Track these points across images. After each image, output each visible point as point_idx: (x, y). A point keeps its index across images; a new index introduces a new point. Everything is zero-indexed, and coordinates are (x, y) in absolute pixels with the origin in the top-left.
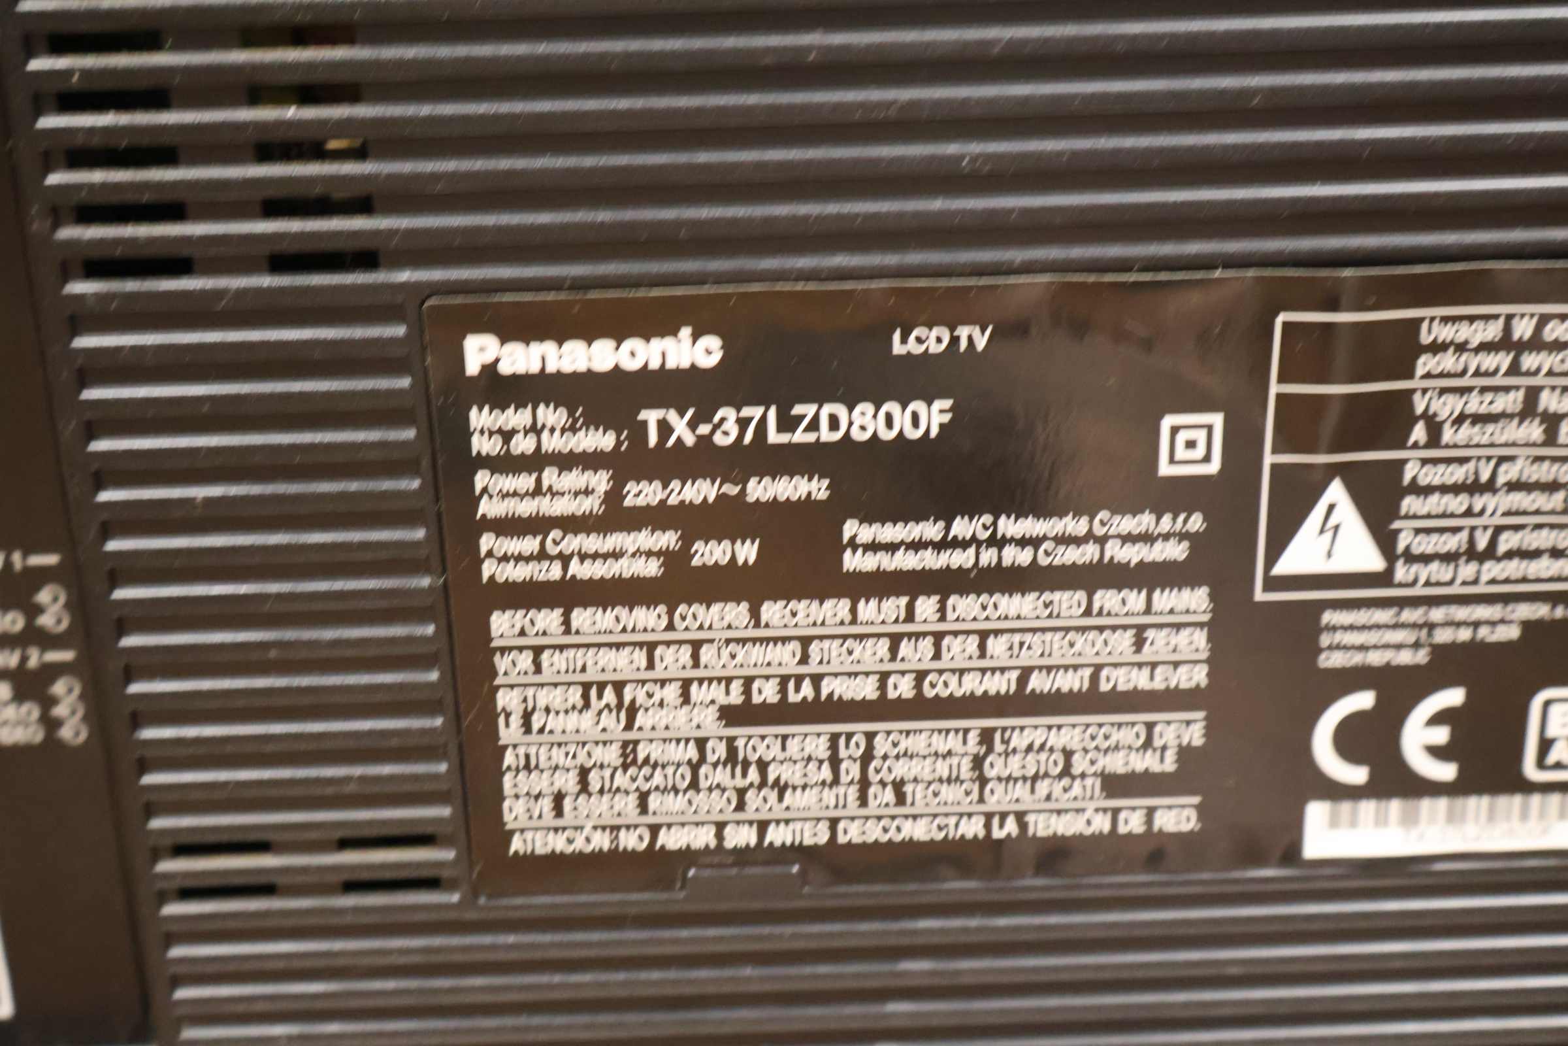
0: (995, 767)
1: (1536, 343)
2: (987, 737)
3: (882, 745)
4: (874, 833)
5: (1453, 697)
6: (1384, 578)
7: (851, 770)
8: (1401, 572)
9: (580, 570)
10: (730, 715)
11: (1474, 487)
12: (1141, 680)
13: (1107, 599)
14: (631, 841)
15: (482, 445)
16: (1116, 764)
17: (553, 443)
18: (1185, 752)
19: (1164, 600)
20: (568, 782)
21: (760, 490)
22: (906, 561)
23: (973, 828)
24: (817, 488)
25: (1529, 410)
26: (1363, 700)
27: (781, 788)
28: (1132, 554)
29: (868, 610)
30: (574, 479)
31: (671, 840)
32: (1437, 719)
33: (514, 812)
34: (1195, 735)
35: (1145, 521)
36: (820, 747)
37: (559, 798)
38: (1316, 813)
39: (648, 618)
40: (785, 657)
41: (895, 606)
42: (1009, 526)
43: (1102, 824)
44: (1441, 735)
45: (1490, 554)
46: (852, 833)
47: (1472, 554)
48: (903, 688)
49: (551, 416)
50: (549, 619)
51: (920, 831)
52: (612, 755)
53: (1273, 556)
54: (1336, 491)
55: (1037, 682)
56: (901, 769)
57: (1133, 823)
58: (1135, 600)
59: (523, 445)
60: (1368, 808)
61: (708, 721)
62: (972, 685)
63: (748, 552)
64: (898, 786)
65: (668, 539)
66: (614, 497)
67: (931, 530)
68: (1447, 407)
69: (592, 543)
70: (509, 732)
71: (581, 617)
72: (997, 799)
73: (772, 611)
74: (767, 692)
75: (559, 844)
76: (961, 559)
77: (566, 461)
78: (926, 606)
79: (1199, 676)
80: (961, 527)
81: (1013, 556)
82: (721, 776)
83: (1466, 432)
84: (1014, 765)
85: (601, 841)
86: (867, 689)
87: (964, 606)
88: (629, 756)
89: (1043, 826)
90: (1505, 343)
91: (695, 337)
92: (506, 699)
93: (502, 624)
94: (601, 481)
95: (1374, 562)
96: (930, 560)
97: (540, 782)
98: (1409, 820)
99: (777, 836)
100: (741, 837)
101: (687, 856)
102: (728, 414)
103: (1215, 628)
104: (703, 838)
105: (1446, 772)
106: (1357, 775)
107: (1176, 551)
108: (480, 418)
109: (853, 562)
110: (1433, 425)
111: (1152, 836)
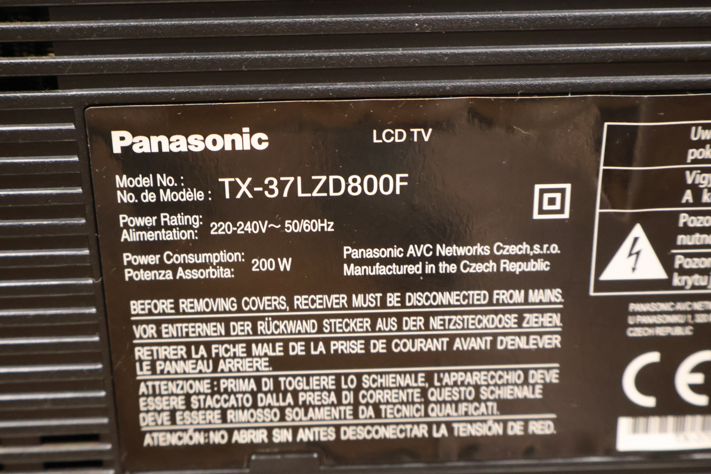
0: (434, 395)
2: (429, 377)
3: (367, 381)
4: (362, 434)
5: (707, 356)
6: (666, 284)
7: (348, 397)
8: (677, 280)
9: (184, 274)
10: (276, 363)
12: (521, 343)
13: (501, 295)
14: (216, 438)
15: (123, 197)
16: (506, 393)
17: (167, 196)
18: (547, 387)
19: (535, 296)
20: (179, 403)
22: (381, 270)
23: (421, 431)
24: (329, 226)
26: (654, 357)
27: (306, 407)
28: (515, 267)
29: (358, 300)
30: (180, 219)
31: (241, 438)
32: (696, 369)
33: (146, 421)
34: (553, 377)
35: (524, 248)
36: (329, 382)
37: (173, 413)
38: (624, 424)
39: (226, 304)
40: (308, 328)
43: (498, 429)
44: (699, 378)
46: (349, 434)
48: (379, 347)
49: (164, 180)
51: (389, 433)
52: (204, 386)
53: (600, 269)
54: (638, 231)
55: (458, 344)
56: (378, 396)
57: (516, 429)
58: (518, 296)
59: (149, 197)
60: (655, 421)
61: (262, 364)
62: (420, 345)
63: (285, 264)
64: (376, 407)
65: (236, 256)
66: (204, 230)
67: (396, 252)
68: (705, 181)
69: (191, 258)
70: (142, 373)
71: (185, 304)
72: (435, 414)
73: (300, 301)
74: (298, 349)
75: (173, 440)
76: (412, 269)
78: (393, 299)
79: (556, 341)
81: (445, 268)
82: (270, 400)
84: (446, 394)
85: (199, 439)
86: (358, 348)
88: (215, 387)
89: (463, 430)
91: (251, 134)
92: (141, 353)
93: (137, 307)
94: (196, 221)
95: (660, 274)
96: (395, 269)
97: (161, 403)
98: (679, 429)
99: (304, 436)
100: (282, 436)
101: (252, 447)
102: (272, 180)
103: (564, 313)
104: (260, 436)
105: (701, 400)
106: (649, 402)
107: (542, 266)
108: (122, 181)
109: (349, 270)
110: (697, 191)
111: (528, 437)
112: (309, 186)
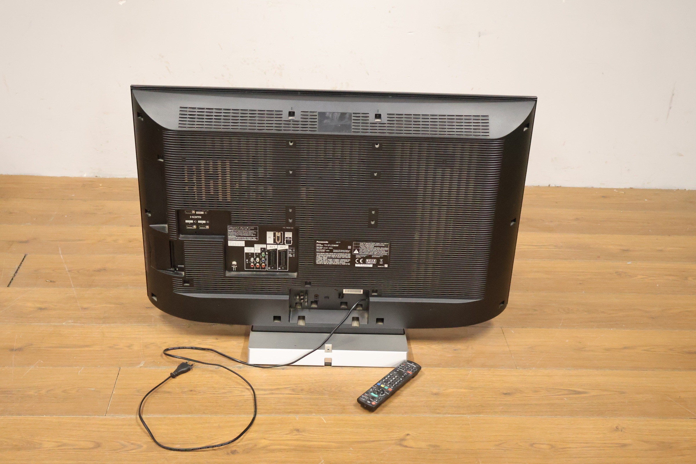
0: (340, 261)
1: (365, 244)
2: (340, 260)
4: (334, 264)
5: (362, 259)
6: (359, 254)
7: (333, 261)
9: (321, 251)
10: (327, 258)
11: (363, 250)
12: (347, 258)
13: (345, 254)
14: (322, 264)
15: (317, 246)
16: (346, 261)
18: (349, 261)
19: (348, 254)
20: (319, 261)
21: (330, 248)
22: (336, 252)
23: (339, 264)
24: (332, 248)
25: (365, 247)
26: (358, 259)
27: (330, 262)
29: (334, 254)
31: (324, 264)
32: (362, 260)
33: (317, 262)
34: (350, 260)
35: (347, 251)
36: (332, 260)
38: (356, 264)
39: (324, 253)
40: (330, 255)
41: (335, 254)
42: (341, 250)
43: (345, 264)
45: (364, 253)
46: (333, 264)
47: (363, 253)
48: (336, 257)
49: (320, 244)
50: (319, 253)
51: (336, 264)
52: (322, 259)
54: (356, 250)
55: (342, 257)
56: (336, 261)
57: (347, 264)
58: (347, 254)
59: (319, 246)
60: (358, 264)
61: (326, 258)
62: (339, 257)
63: (329, 251)
65: (325, 250)
66: (323, 248)
67: (337, 250)
68: (361, 246)
70: (317, 258)
71: (321, 253)
72: (340, 262)
73: (330, 253)
74: (329, 257)
75: (319, 263)
76: (339, 252)
77: (321, 246)
78: (337, 254)
79: (350, 257)
80: (339, 250)
81: (341, 252)
82: (327, 261)
83: (362, 248)
86: (334, 257)
87: (339, 254)
88: (322, 260)
89: (342, 264)
90: (364, 244)
92: (317, 257)
93: (317, 253)
94: (322, 247)
95: (358, 253)
97: (318, 261)
98: (360, 265)
100: (328, 264)
102: (328, 245)
103: (351, 255)
104: (326, 264)
105: (362, 263)
106: (358, 263)
107: (349, 252)
108: (317, 244)
109: (334, 251)
110: (361, 247)
111: (348, 265)
112: (331, 245)
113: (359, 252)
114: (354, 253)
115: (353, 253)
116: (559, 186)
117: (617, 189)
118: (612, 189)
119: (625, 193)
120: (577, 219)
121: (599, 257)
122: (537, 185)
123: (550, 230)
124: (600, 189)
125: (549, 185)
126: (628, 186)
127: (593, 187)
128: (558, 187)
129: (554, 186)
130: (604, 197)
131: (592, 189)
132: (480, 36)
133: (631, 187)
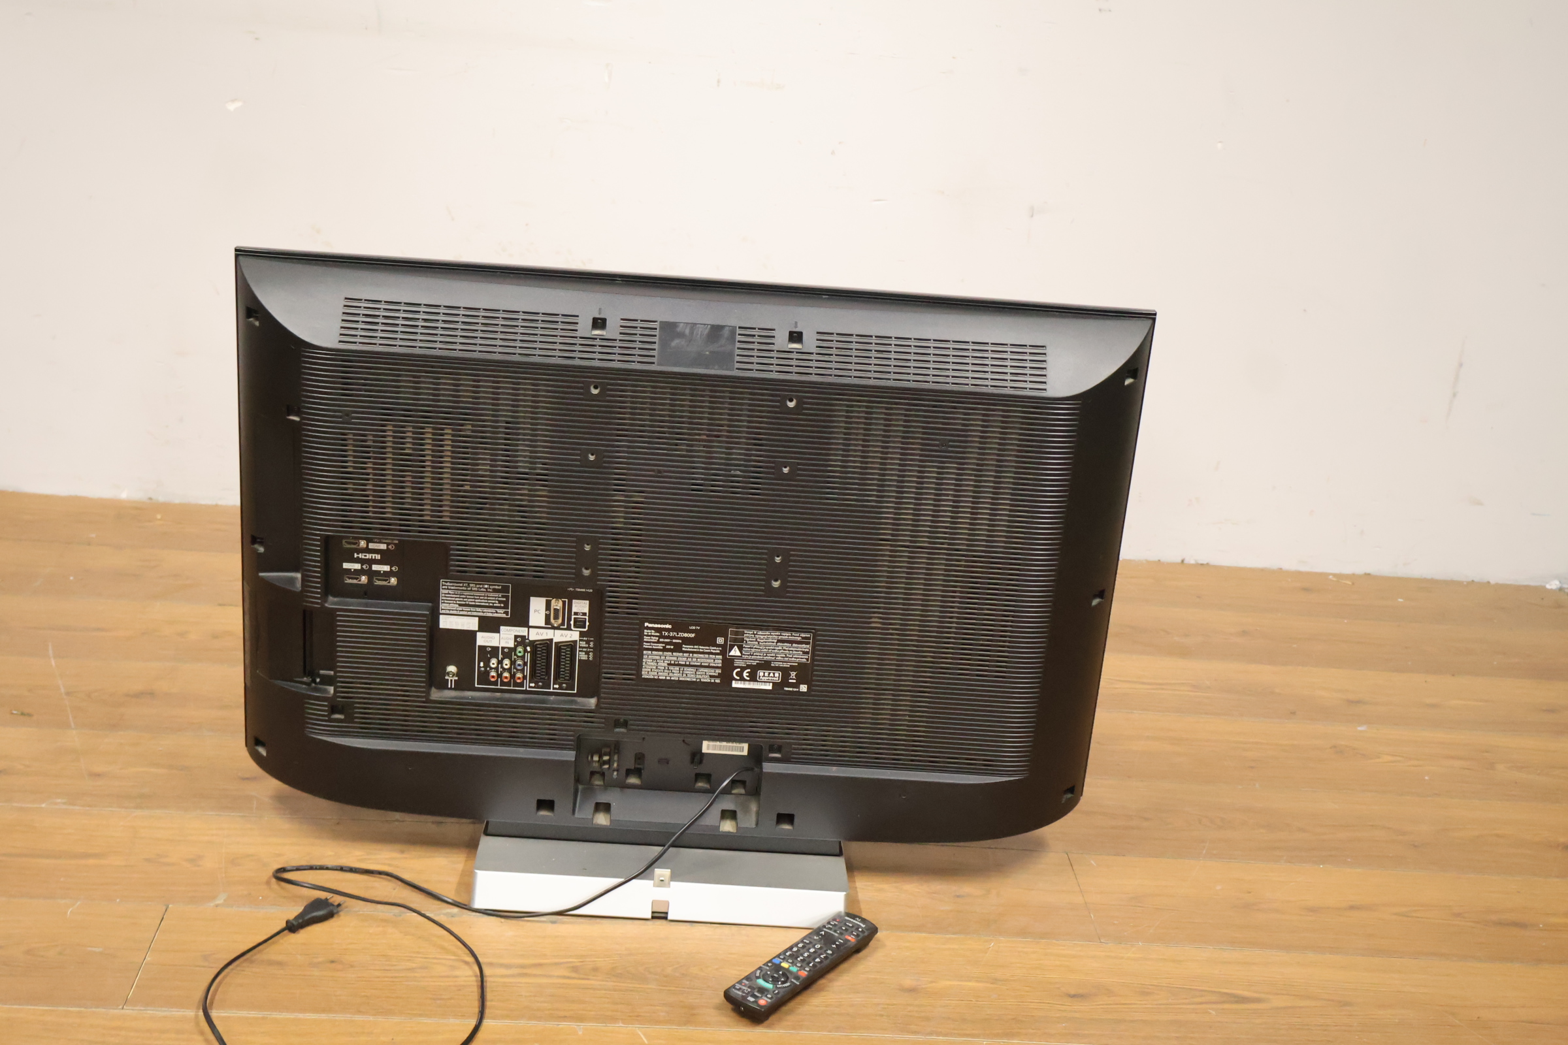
0: (697, 673)
1: (757, 634)
2: (697, 670)
3: (685, 669)
4: (683, 679)
5: (749, 670)
6: (741, 657)
7: (681, 672)
8: (743, 656)
9: (654, 647)
10: (668, 664)
11: (751, 648)
12: (714, 665)
13: (711, 656)
14: (656, 677)
15: (645, 633)
16: (711, 674)
17: (653, 634)
18: (719, 673)
19: (717, 656)
20: (650, 670)
21: (674, 641)
22: (689, 650)
23: (695, 680)
24: (680, 641)
25: (756, 641)
26: (739, 670)
27: (673, 673)
28: (714, 651)
29: (685, 654)
30: (655, 638)
31: (660, 678)
32: (747, 673)
33: (643, 673)
34: (720, 671)
35: (715, 648)
36: (678, 669)
37: (648, 672)
38: (734, 682)
39: (661, 653)
40: (675, 658)
41: (687, 654)
42: (700, 647)
43: (709, 681)
44: (748, 674)
45: (753, 655)
46: (681, 679)
47: (751, 655)
48: (688, 663)
49: (653, 631)
50: (650, 652)
51: (689, 679)
52: (655, 667)
54: (736, 647)
55: (703, 664)
56: (687, 672)
57: (713, 681)
58: (714, 656)
59: (650, 634)
60: (740, 682)
61: (666, 665)
62: (696, 664)
63: (672, 647)
64: (686, 674)
65: (664, 645)
66: (658, 640)
67: (692, 647)
68: (748, 640)
69: (656, 645)
70: (644, 664)
71: (653, 652)
72: (698, 676)
73: (674, 654)
74: (673, 662)
75: (648, 677)
76: (696, 650)
77: (654, 636)
78: (691, 655)
79: (721, 665)
80: (695, 647)
81: (701, 650)
82: (667, 671)
83: (750, 642)
84: (700, 673)
85: (652, 677)
86: (684, 663)
87: (695, 655)
88: (657, 668)
89: (702, 680)
90: (754, 634)
92: (644, 660)
93: (645, 652)
94: (657, 638)
95: (740, 655)
97: (647, 670)
98: (744, 684)
99: (672, 678)
100: (668, 678)
101: (662, 680)
102: (671, 633)
103: (722, 660)
104: (664, 678)
105: (748, 679)
106: (738, 678)
107: (719, 651)
108: (645, 631)
109: (683, 649)
110: (746, 641)
111: (715, 682)
112: (678, 634)
113: (741, 653)
114: (730, 654)
115: (729, 656)
116: (1205, 562)
117: (1335, 575)
118: (1324, 575)
119: (1353, 584)
120: (1244, 633)
121: (1294, 713)
122: (1156, 559)
123: (1184, 652)
124: (1298, 574)
125: (1183, 561)
126: (1359, 569)
127: (1281, 569)
128: (1202, 564)
129: (1193, 562)
130: (1306, 590)
131: (1280, 573)
132: (1032, 216)
133: (1368, 572)
